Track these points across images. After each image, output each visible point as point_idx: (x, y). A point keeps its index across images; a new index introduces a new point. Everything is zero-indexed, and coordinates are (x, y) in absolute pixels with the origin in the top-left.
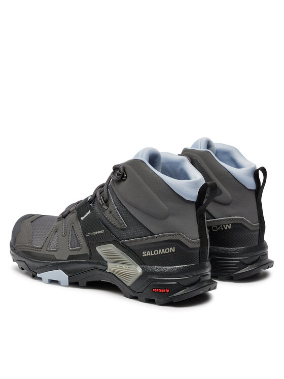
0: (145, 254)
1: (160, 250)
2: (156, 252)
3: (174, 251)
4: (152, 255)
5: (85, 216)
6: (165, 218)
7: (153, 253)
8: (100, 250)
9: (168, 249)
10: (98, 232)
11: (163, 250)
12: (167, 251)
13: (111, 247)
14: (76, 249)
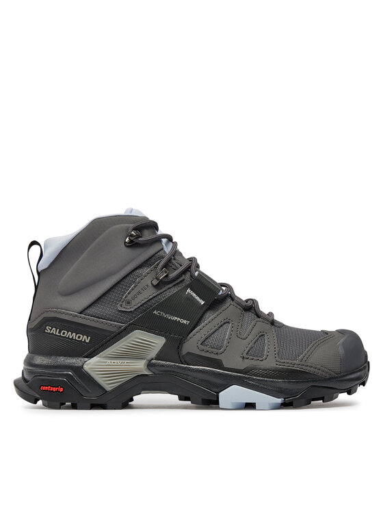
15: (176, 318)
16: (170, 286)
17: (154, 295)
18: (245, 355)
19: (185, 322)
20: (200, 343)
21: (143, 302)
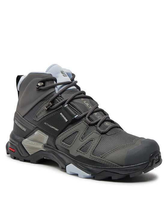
15: (53, 127)
16: (54, 111)
17: (46, 115)
18: (79, 150)
19: (57, 129)
20: (62, 140)
21: (42, 117)
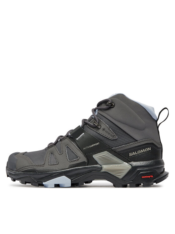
0: (130, 155)
1: (142, 150)
2: (139, 152)
3: (150, 150)
4: (136, 154)
5: (79, 138)
6: (144, 130)
7: (137, 153)
8: (96, 157)
9: (147, 149)
10: (94, 145)
11: (144, 150)
12: (146, 150)
13: (105, 154)
14: (75, 160)
